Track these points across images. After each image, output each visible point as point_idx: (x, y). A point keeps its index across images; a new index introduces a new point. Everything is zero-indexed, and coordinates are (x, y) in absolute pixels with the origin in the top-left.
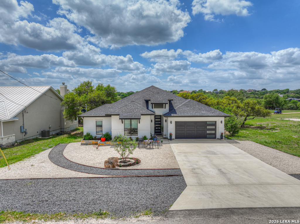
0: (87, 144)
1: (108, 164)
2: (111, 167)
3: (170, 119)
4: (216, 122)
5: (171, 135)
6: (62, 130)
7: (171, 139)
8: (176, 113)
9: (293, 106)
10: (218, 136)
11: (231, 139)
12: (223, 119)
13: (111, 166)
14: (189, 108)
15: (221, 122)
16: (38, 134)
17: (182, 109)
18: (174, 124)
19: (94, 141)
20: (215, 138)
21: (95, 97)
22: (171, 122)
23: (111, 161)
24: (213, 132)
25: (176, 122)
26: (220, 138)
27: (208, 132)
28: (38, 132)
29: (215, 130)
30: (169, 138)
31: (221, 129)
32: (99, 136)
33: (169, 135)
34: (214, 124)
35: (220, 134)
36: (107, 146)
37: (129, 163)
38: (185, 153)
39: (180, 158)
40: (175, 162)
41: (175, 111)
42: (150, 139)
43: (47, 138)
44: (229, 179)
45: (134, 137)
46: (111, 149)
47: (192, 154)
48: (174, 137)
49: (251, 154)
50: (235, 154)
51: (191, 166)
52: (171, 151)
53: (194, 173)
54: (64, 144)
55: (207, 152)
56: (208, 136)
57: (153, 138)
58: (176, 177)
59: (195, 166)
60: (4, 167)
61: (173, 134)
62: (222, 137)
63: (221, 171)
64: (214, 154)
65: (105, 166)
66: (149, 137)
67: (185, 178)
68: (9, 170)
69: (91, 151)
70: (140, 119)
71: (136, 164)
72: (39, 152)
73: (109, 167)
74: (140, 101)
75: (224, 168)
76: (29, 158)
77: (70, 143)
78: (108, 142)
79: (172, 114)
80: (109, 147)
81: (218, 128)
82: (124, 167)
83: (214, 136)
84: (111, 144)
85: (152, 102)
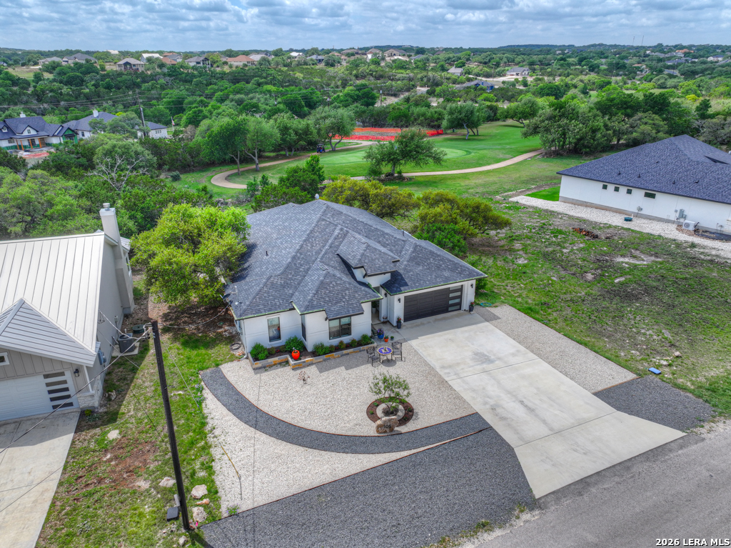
0: (265, 369)
1: (383, 428)
2: (388, 431)
3: (396, 297)
4: (462, 286)
5: (399, 321)
7: (399, 326)
8: (406, 284)
10: (465, 305)
11: (478, 305)
15: (472, 285)
17: (411, 271)
18: (402, 301)
19: (276, 358)
20: (460, 309)
22: (399, 300)
23: (389, 424)
24: (457, 301)
25: (405, 297)
26: (467, 309)
27: (451, 302)
29: (460, 297)
30: (395, 324)
31: (469, 295)
33: (395, 320)
34: (461, 289)
35: (468, 304)
36: (308, 366)
37: (401, 414)
38: (450, 367)
39: (456, 384)
40: (459, 397)
41: (403, 279)
42: (371, 337)
43: (136, 352)
44: (544, 422)
45: (346, 339)
46: (325, 374)
47: (463, 369)
48: (402, 322)
49: (532, 351)
50: (513, 355)
51: (486, 403)
52: (427, 364)
53: (500, 418)
54: (208, 371)
55: (477, 357)
56: (450, 309)
57: (378, 334)
58: (487, 433)
59: (489, 400)
60: (214, 472)
61: (402, 318)
62: (471, 308)
63: (526, 406)
64: (489, 361)
65: (378, 431)
66: (369, 334)
67: (500, 433)
68: (240, 478)
69: (298, 389)
70: (363, 313)
71: (411, 413)
72: (200, 409)
73: (385, 432)
74: (331, 260)
75: (525, 398)
76: (215, 437)
77: (217, 365)
78: (308, 359)
79: (402, 288)
80: (314, 368)
81: (465, 295)
82: (401, 425)
83: (458, 307)
84: (314, 362)
85: (370, 272)
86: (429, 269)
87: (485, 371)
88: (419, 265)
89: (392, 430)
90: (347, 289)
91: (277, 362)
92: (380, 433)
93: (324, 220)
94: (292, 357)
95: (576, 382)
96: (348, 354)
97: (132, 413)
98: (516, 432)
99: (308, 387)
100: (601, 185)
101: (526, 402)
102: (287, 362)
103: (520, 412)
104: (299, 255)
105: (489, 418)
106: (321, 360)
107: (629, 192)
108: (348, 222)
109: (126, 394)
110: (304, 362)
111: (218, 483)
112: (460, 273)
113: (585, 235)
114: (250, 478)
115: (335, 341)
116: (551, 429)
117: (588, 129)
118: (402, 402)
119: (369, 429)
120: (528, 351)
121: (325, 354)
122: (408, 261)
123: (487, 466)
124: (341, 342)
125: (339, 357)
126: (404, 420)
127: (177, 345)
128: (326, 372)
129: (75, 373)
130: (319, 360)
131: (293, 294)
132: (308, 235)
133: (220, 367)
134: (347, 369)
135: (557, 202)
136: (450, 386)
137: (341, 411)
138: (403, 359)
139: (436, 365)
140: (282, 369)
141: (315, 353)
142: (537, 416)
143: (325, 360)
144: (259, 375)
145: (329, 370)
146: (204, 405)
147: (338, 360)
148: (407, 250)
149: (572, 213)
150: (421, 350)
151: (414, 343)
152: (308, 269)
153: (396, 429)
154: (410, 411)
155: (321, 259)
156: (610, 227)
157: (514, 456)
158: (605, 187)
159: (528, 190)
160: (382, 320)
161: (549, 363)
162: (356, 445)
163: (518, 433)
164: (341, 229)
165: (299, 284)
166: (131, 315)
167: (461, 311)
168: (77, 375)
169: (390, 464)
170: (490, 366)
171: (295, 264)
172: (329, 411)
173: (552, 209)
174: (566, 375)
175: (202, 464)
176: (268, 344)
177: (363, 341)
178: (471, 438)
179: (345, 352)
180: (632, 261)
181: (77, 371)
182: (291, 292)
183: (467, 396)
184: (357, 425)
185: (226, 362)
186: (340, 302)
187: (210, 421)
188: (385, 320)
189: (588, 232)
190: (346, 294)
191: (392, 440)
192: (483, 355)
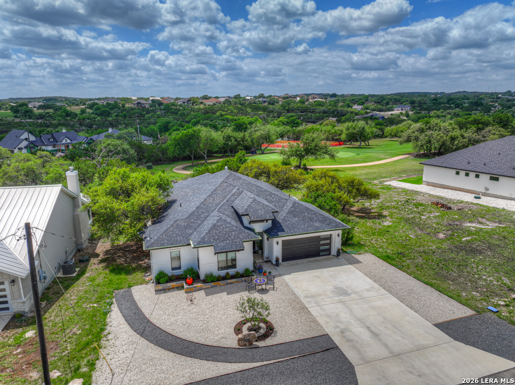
0: (164, 290)
1: (243, 341)
2: (247, 345)
3: (275, 240)
4: (331, 236)
5: (277, 260)
7: (277, 264)
8: (283, 231)
10: (334, 252)
11: (346, 252)
12: (340, 232)
13: (247, 343)
14: (297, 219)
15: (338, 235)
17: (288, 221)
18: (280, 244)
19: (174, 284)
20: (330, 254)
21: (148, 201)
22: (277, 243)
23: (248, 338)
24: (327, 247)
25: (283, 241)
26: (335, 254)
27: (322, 248)
28: (56, 268)
29: (330, 244)
30: (274, 263)
31: (337, 243)
32: (177, 273)
33: (274, 259)
34: (330, 238)
35: (336, 250)
36: (198, 290)
37: (262, 331)
38: (312, 297)
39: (314, 311)
40: (314, 321)
41: (281, 226)
42: (253, 271)
43: (75, 275)
44: (386, 345)
45: (232, 271)
46: (210, 297)
47: (322, 299)
48: (280, 261)
49: (384, 288)
50: (368, 290)
51: (337, 327)
52: (293, 293)
53: (347, 340)
54: (122, 290)
55: (337, 291)
56: (321, 254)
57: (258, 269)
58: (333, 352)
59: (340, 325)
60: (95, 369)
61: (280, 258)
62: (338, 254)
63: (372, 332)
64: (346, 294)
65: (239, 344)
66: (251, 268)
67: (345, 353)
68: (113, 376)
69: (185, 307)
70: (243, 250)
71: (271, 332)
72: (105, 319)
73: (245, 345)
74: (226, 210)
75: (372, 325)
76: (108, 340)
77: (130, 287)
78: (199, 285)
79: (279, 233)
80: (202, 293)
81: (333, 243)
82: (260, 340)
83: (328, 252)
84: (203, 288)
85: (252, 219)
86: (303, 220)
87: (341, 302)
88: (295, 216)
89: (251, 344)
90: (234, 231)
91: (175, 286)
92: (241, 346)
93: (226, 182)
94: (186, 283)
95: (420, 314)
96: (232, 283)
97: (52, 318)
98: (359, 352)
99: (193, 306)
100: (455, 171)
101: (372, 328)
102: (183, 287)
103: (365, 336)
104: (202, 205)
105: (337, 340)
106: (210, 286)
107: (477, 176)
108: (245, 185)
109: (54, 304)
110: (195, 287)
111: (94, 378)
112: (328, 225)
113: (441, 207)
114: (122, 376)
115: (223, 273)
116: (391, 352)
117: (448, 137)
118: (266, 322)
119: (232, 341)
120: (381, 288)
121: (212, 281)
122: (287, 214)
123: (327, 381)
124: (227, 273)
125: (224, 285)
126: (265, 336)
127: (107, 271)
128: (211, 296)
129: (11, 282)
130: (207, 287)
131: (192, 234)
132: (212, 192)
133: (132, 288)
134: (228, 294)
135: (421, 185)
136: (309, 312)
137: (214, 326)
138: (275, 289)
139: (301, 295)
140: (177, 292)
141: (205, 281)
142: (380, 340)
143: (212, 287)
144: (158, 295)
145: (214, 294)
146: (108, 315)
147: (223, 287)
148: (288, 206)
149: (432, 193)
150: (291, 283)
151: (287, 278)
152: (207, 216)
153: (255, 343)
154: (271, 330)
155: (219, 209)
156: (462, 202)
157: (353, 373)
158: (458, 173)
159: (400, 177)
160: (265, 259)
161: (398, 298)
162: (217, 354)
163: (360, 354)
164: (238, 189)
165: (198, 226)
166: (82, 250)
167: (330, 256)
168: (12, 284)
169: (242, 372)
170: (347, 298)
171: (198, 212)
172: (204, 326)
173: (417, 190)
174: (411, 308)
175: (88, 361)
176: (170, 272)
177: (246, 275)
178: (318, 355)
179: (229, 281)
180: (479, 226)
181: (13, 281)
182: (191, 232)
183: (321, 321)
184: (223, 338)
185: (137, 285)
186: (226, 240)
187: (108, 328)
188: (267, 260)
189: (443, 205)
190: (232, 234)
191: (249, 353)
192: (342, 289)
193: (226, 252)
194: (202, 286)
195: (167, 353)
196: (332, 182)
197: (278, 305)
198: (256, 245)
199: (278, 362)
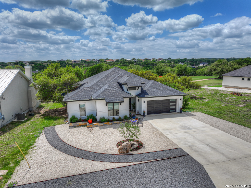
0: (75, 127)
1: (122, 150)
2: (125, 153)
3: (143, 100)
4: (176, 99)
5: (144, 112)
6: (30, 109)
7: (144, 115)
8: (148, 94)
9: (193, 73)
10: (178, 110)
11: (185, 111)
12: (182, 97)
13: (125, 152)
14: (156, 89)
15: (181, 99)
16: (13, 117)
17: (151, 90)
18: (146, 102)
19: (81, 123)
20: (175, 112)
21: (69, 79)
22: (144, 102)
23: (126, 148)
24: (174, 107)
25: (148, 101)
26: (179, 111)
27: (171, 107)
29: (175, 105)
30: (142, 114)
31: (180, 104)
32: (83, 118)
33: (142, 112)
34: (175, 101)
35: (179, 109)
36: (95, 127)
37: (135, 146)
38: (167, 130)
39: (169, 136)
40: (170, 141)
41: (147, 92)
42: (129, 118)
43: (24, 120)
44: (223, 154)
45: (116, 117)
46: (102, 130)
47: (174, 131)
48: (146, 114)
49: (213, 126)
50: (203, 127)
51: (186, 144)
52: (155, 128)
53: (194, 151)
54: (49, 127)
55: (183, 127)
56: (170, 111)
57: (133, 117)
58: (186, 157)
59: (188, 143)
60: (19, 164)
61: (146, 111)
62: (181, 111)
63: (211, 147)
64: (189, 128)
65: (119, 152)
66: (128, 116)
67: (194, 158)
68: (30, 168)
69: (86, 135)
70: (123, 102)
71: (141, 146)
72: (35, 140)
74: (114, 84)
75: (210, 143)
76: (33, 150)
77: (54, 125)
78: (96, 124)
79: (145, 96)
80: (98, 128)
81: (178, 104)
82: (134, 151)
83: (174, 110)
84: (98, 125)
85: (129, 86)
86: (159, 90)
87: (186, 132)
88: (155, 88)
89: (128, 152)
90: (118, 92)
91: (81, 125)
92: (121, 153)
93: (114, 71)
94: (88, 123)
95: (241, 139)
97: (2, 139)
98: (205, 158)
99: (91, 134)
100: (241, 78)
101: (210, 145)
102: (86, 125)
103: (207, 149)
104: (100, 81)
105: (187, 151)
106: (102, 125)
108: (125, 73)
109: (6, 133)
110: (94, 125)
111: (16, 170)
112: (175, 93)
113: (236, 95)
114: (35, 169)
115: (111, 118)
116: (228, 158)
118: (138, 142)
119: (116, 151)
120: (210, 126)
121: (104, 122)
122: (150, 86)
123: (185, 174)
124: (114, 118)
125: (111, 124)
126: (137, 149)
127: (43, 119)
128: (103, 129)
130: (101, 125)
131: (93, 94)
132: (106, 76)
134: (113, 129)
136: (166, 137)
137: (103, 144)
138: (143, 126)
139: (160, 130)
140: (82, 128)
141: (99, 122)
142: (218, 151)
143: (104, 125)
144: (70, 129)
145: (105, 128)
146: (37, 138)
147: (110, 125)
148: (150, 83)
150: (153, 124)
151: (150, 121)
152: (102, 87)
153: (130, 152)
154: (141, 145)
155: (110, 83)
156: (247, 93)
157: (203, 169)
158: (243, 79)
159: (209, 85)
160: (137, 113)
161: (223, 131)
162: (105, 158)
163: (206, 158)
164: (121, 74)
165: (97, 91)
166: (32, 111)
167: (176, 113)
169: (121, 168)
170: (190, 131)
171: (97, 84)
172: (97, 143)
174: (234, 135)
175: (16, 161)
178: (175, 159)
179: (115, 122)
182: (92, 93)
183: (175, 141)
184: (109, 149)
185: (59, 124)
186: (113, 97)
187: (35, 144)
188: (138, 113)
189: (237, 94)
190: (117, 94)
191: (127, 157)
192: (186, 127)
193: (113, 103)
194: (98, 124)
195: (70, 157)
196: (174, 79)
197: (145, 134)
198: (131, 105)
199: (147, 162)
